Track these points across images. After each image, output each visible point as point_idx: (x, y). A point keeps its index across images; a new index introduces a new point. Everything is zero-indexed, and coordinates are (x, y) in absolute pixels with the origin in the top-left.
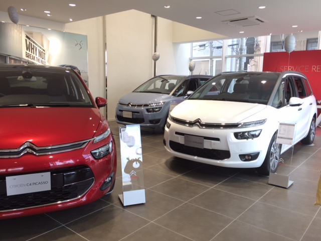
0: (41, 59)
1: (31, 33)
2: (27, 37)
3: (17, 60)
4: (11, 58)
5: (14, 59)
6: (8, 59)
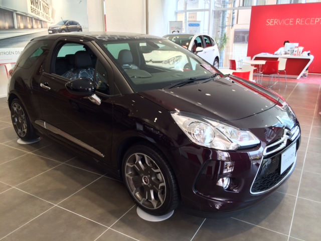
0: (46, 14)
3: (24, 16)
4: (17, 14)
5: (20, 15)
6: (15, 15)
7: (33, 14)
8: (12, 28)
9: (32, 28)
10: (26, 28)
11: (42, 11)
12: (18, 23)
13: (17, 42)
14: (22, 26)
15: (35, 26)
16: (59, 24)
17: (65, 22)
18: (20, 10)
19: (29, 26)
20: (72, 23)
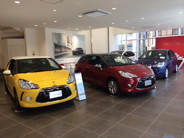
0: (71, 46)
1: (68, 37)
3: (65, 47)
4: (63, 47)
7: (68, 46)
8: (61, 52)
9: (67, 51)
10: (65, 51)
12: (63, 50)
16: (76, 49)
18: (64, 45)
20: (80, 49)
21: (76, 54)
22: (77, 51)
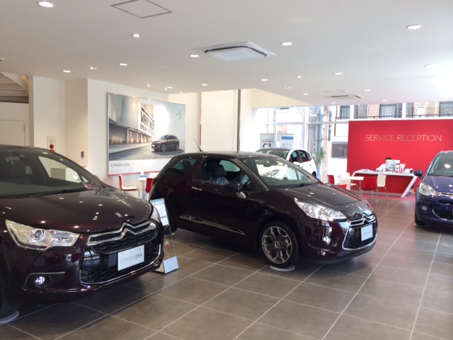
0: (151, 130)
1: (145, 106)
2: (142, 109)
3: (135, 132)
4: (130, 131)
5: (132, 131)
6: (128, 131)
7: (142, 130)
8: (125, 142)
9: (140, 142)
10: (135, 142)
11: (149, 127)
12: (130, 138)
13: (127, 155)
14: (132, 140)
15: (142, 141)
16: (162, 139)
17: (166, 137)
18: (132, 126)
19: (138, 141)
20: (172, 137)
21: (162, 151)
22: (164, 143)
